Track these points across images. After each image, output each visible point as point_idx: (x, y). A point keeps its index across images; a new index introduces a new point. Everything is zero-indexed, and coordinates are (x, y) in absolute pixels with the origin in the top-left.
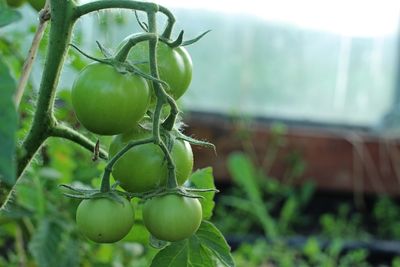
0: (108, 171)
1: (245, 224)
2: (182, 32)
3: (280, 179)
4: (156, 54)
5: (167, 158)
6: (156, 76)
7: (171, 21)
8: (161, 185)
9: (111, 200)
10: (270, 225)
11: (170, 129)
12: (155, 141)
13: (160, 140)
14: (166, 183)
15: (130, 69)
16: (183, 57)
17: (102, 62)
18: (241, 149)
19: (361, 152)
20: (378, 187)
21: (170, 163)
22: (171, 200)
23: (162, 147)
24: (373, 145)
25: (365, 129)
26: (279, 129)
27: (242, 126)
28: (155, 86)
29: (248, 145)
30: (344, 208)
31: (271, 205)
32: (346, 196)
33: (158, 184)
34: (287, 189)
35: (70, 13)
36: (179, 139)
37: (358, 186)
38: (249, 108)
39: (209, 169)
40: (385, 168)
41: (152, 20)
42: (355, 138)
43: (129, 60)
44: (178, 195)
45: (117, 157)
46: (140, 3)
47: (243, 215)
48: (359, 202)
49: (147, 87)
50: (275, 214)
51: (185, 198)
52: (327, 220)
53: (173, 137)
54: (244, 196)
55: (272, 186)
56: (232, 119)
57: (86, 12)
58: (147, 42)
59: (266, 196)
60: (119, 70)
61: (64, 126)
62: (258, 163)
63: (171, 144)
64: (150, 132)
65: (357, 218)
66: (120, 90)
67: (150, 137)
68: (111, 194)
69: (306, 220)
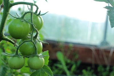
0: (18, 49)
1: (61, 72)
2: (40, 11)
3: (71, 60)
4: (32, 17)
5: (35, 46)
6: (32, 23)
7: (38, 8)
8: (33, 54)
9: (18, 57)
10: (68, 72)
11: (36, 38)
12: (31, 41)
13: (33, 41)
14: (34, 53)
15: (25, 20)
16: (41, 19)
17: (17, 18)
18: (60, 51)
19: (94, 52)
20: (99, 62)
21: (35, 48)
22: (35, 58)
23: (33, 43)
24: (98, 51)
25: (95, 46)
26: (71, 45)
27: (61, 44)
28: (32, 26)
29: (62, 50)
30: (89, 68)
31: (68, 67)
32: (90, 65)
33: (32, 53)
34: (73, 62)
35: (9, 5)
36: (39, 41)
37: (93, 62)
38: (63, 39)
39: (48, 51)
40: (101, 57)
41: (32, 8)
42: (92, 48)
43: (25, 18)
44: (37, 56)
45: (20, 45)
46: (29, 3)
47: (61, 69)
48: (93, 67)
49: (30, 26)
50: (69, 69)
51: (40, 57)
52: (84, 71)
53: (37, 41)
54: (61, 64)
55: (69, 61)
56: (58, 42)
57: (14, 5)
58: (30, 13)
59: (67, 64)
60: (22, 20)
61: (6, 37)
62: (65, 55)
63: (36, 42)
64: (30, 39)
65: (92, 71)
66: (22, 26)
67: (30, 40)
68: (18, 55)
69: (78, 71)
